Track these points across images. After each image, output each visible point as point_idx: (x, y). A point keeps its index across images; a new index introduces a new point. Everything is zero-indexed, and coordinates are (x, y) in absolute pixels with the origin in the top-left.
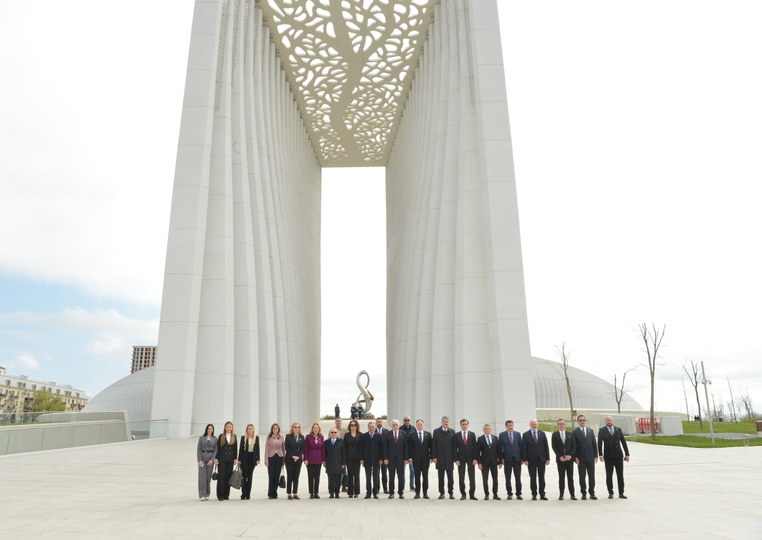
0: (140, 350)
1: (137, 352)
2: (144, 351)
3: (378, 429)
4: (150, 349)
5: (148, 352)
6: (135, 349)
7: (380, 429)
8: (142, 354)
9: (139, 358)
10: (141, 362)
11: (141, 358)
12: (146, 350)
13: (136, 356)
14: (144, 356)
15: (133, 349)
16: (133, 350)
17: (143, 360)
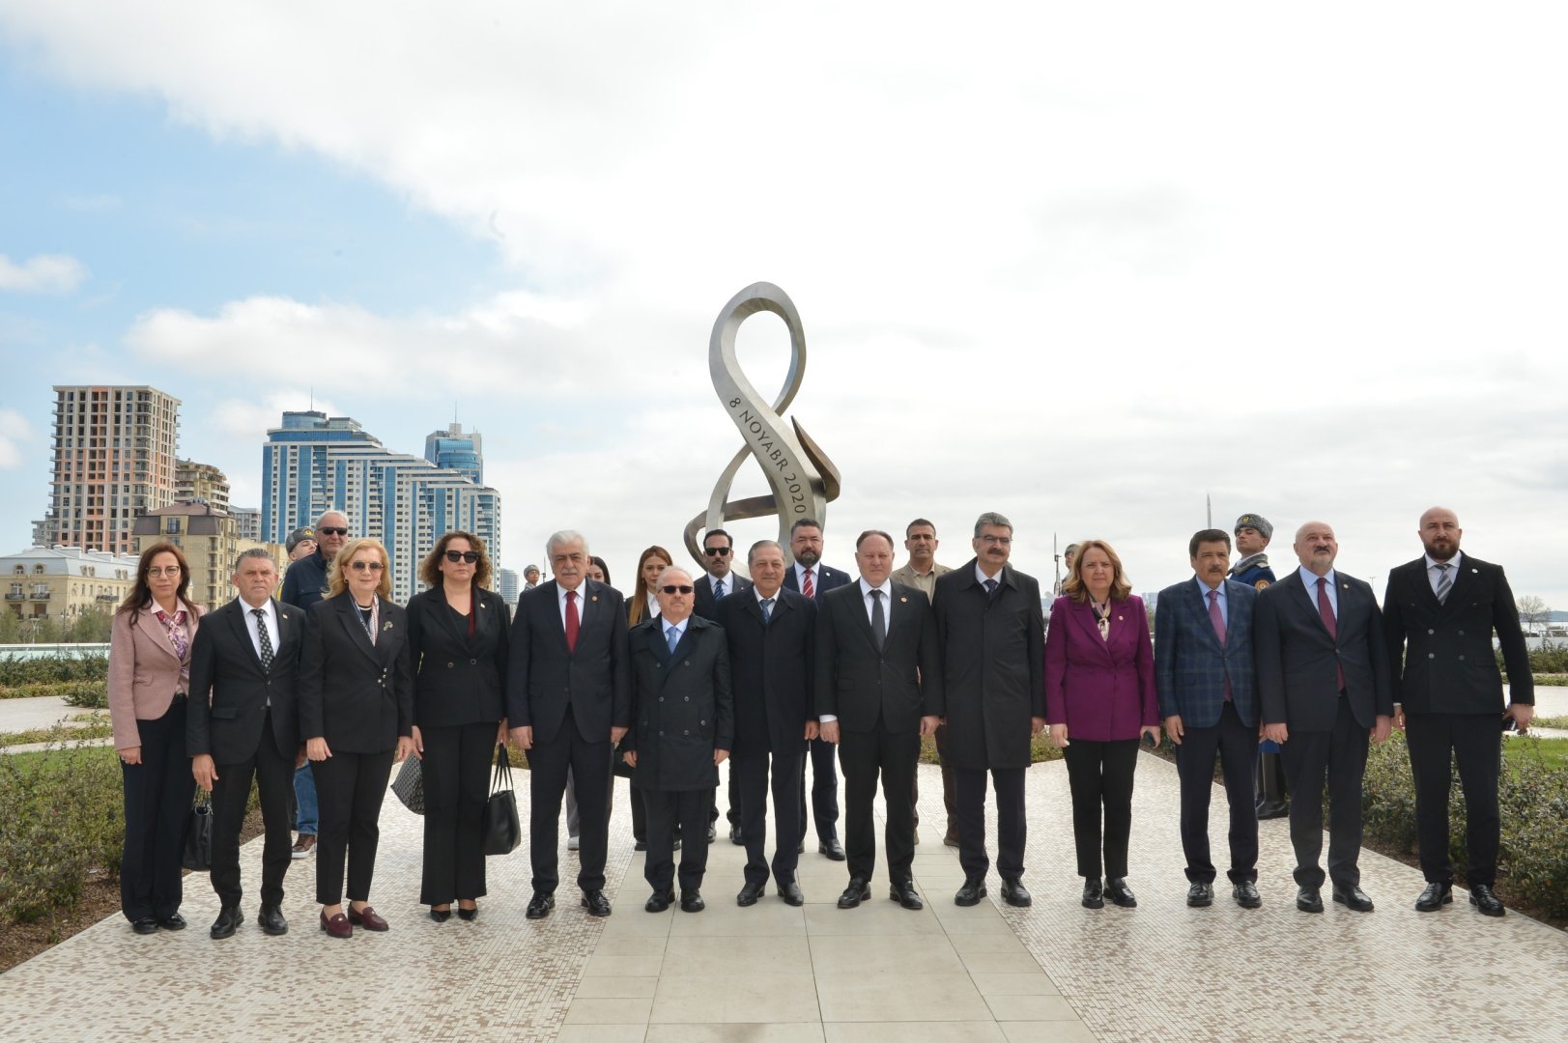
0: (77, 397)
1: (66, 402)
2: (89, 401)
3: (800, 569)
4: (105, 394)
5: (100, 402)
6: (61, 395)
7: (808, 572)
8: (82, 408)
9: (76, 420)
10: (81, 431)
11: (82, 420)
12: (95, 396)
13: (66, 414)
14: (89, 413)
15: (55, 396)
16: (56, 400)
17: (88, 425)
